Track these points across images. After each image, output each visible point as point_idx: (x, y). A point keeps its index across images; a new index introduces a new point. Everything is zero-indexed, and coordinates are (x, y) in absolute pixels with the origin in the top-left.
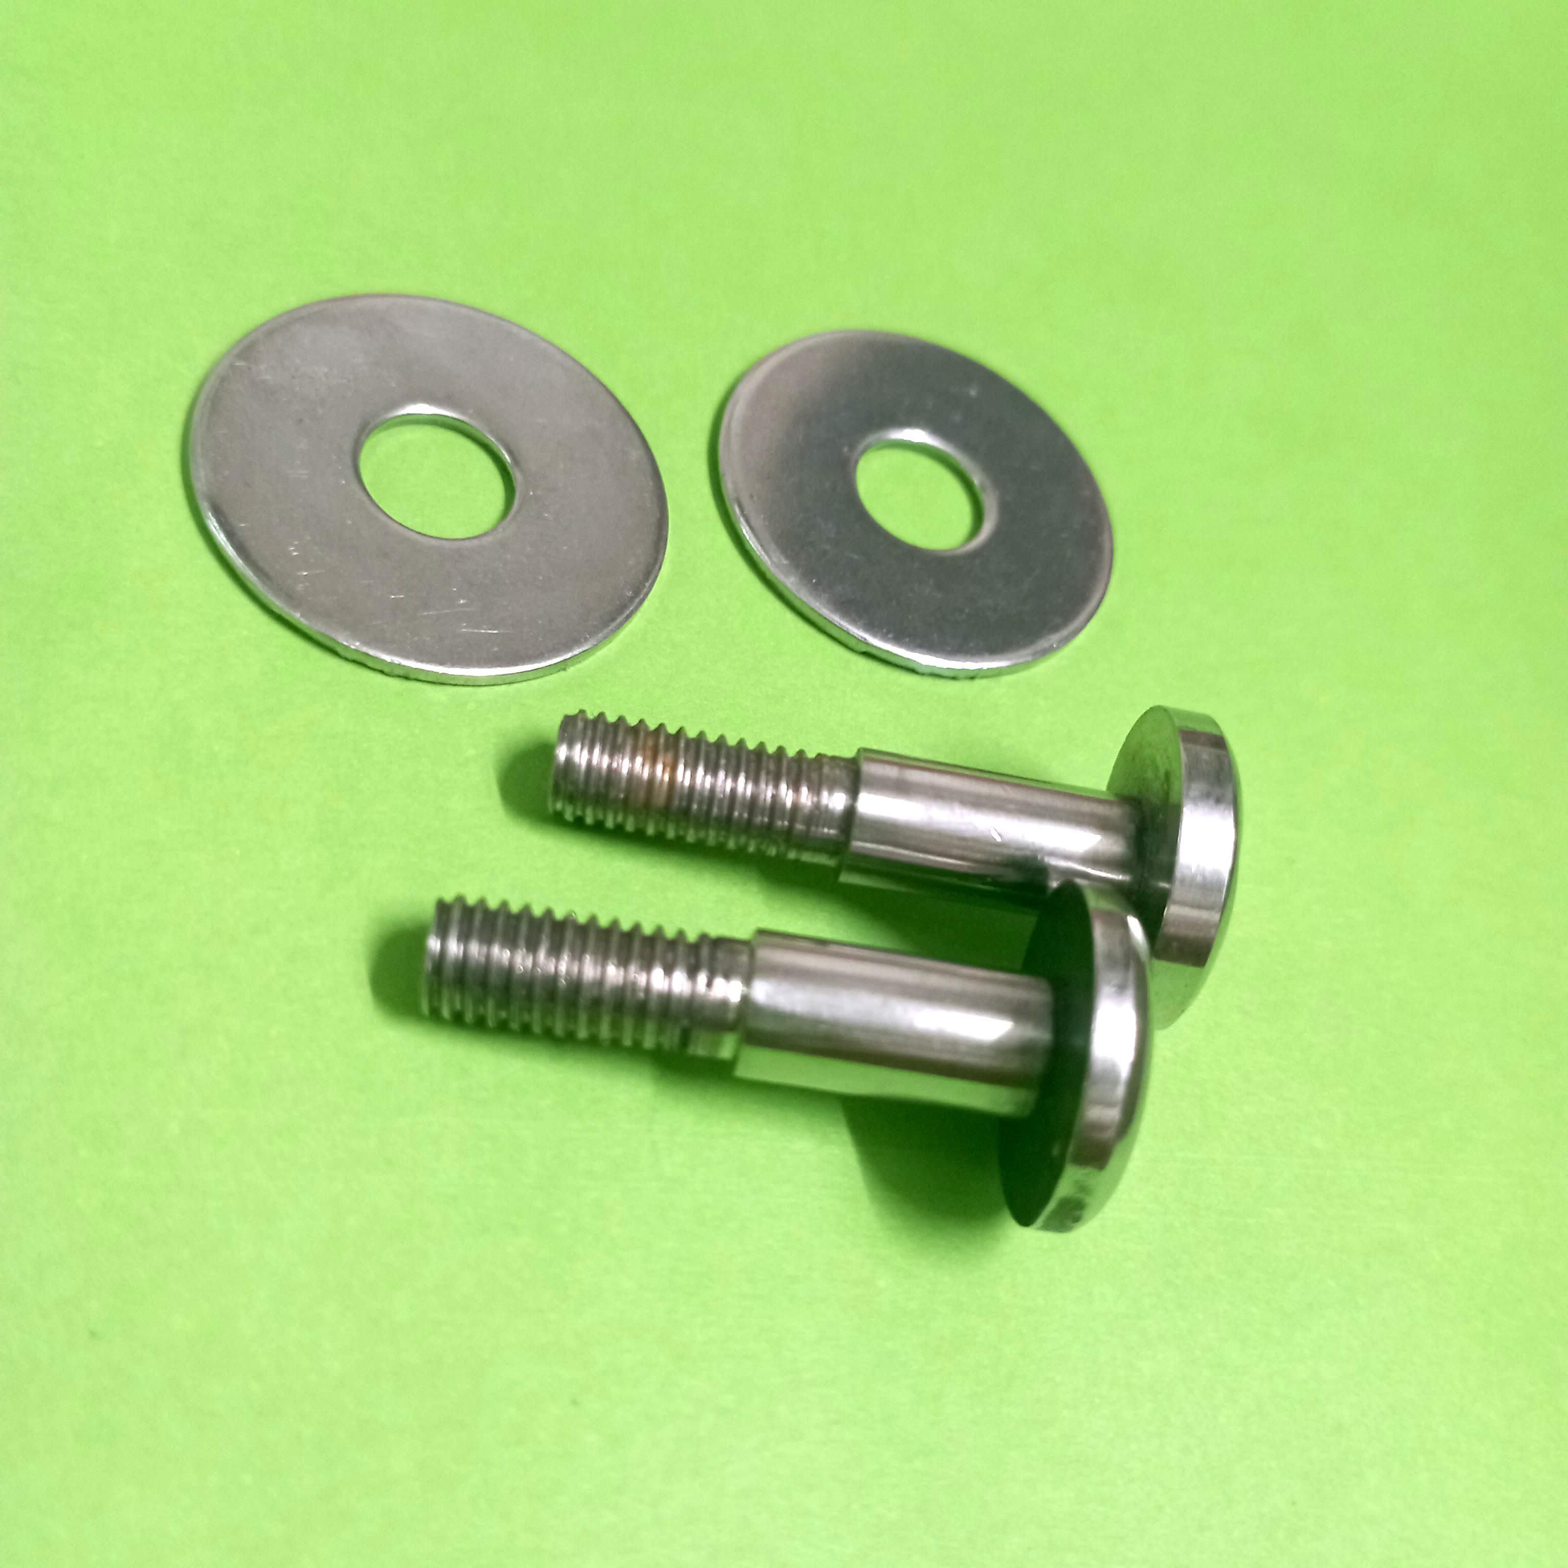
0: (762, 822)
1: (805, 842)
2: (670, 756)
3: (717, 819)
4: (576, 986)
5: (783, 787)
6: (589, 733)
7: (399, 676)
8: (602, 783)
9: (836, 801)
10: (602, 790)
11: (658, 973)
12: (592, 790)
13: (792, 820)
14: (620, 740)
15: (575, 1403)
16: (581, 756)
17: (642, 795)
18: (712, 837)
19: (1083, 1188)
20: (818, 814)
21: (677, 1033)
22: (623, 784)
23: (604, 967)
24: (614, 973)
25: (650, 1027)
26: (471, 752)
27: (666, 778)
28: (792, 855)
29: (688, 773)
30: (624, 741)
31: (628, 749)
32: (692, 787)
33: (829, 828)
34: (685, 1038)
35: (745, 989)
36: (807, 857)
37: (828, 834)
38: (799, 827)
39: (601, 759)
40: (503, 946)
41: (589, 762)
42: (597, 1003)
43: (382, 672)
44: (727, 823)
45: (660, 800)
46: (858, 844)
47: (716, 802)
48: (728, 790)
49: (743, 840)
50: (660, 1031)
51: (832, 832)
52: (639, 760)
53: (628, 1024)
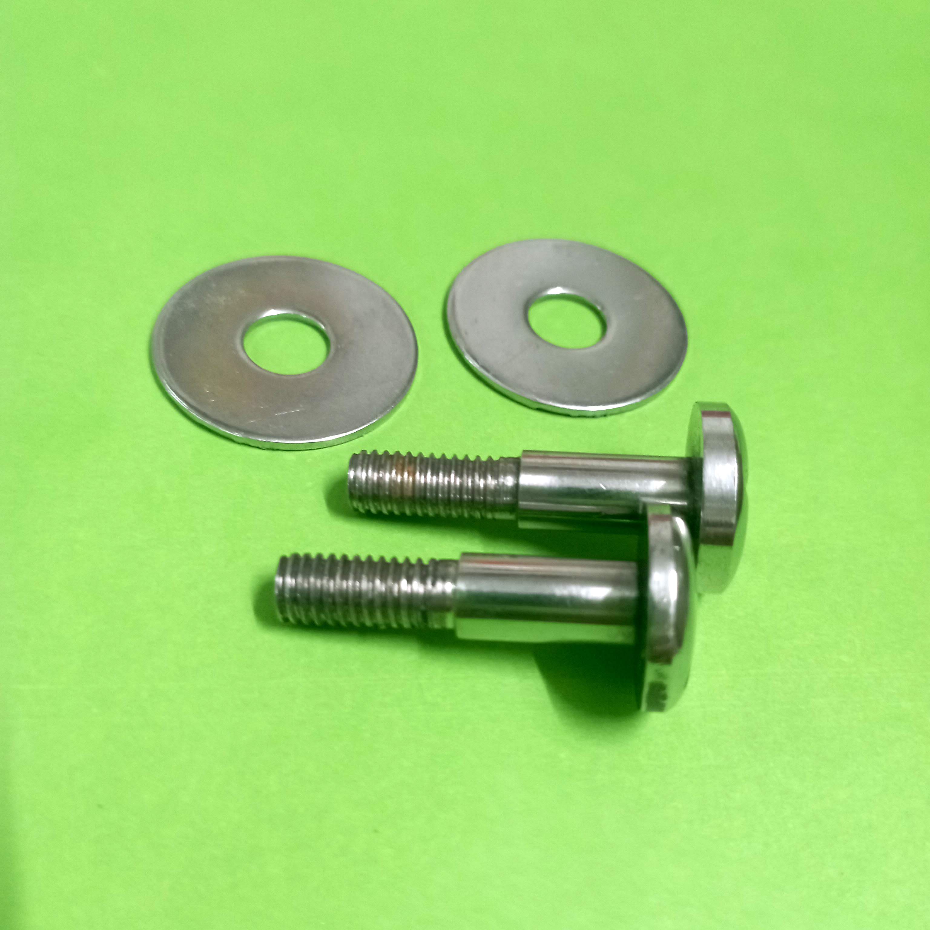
0: (468, 498)
1: (494, 507)
2: (411, 469)
3: (443, 500)
4: (359, 595)
5: (477, 477)
6: (366, 461)
7: (268, 449)
8: (375, 487)
9: (509, 481)
10: (376, 492)
11: (404, 582)
12: (370, 494)
13: (485, 495)
14: (383, 462)
15: (376, 831)
16: (362, 475)
17: (398, 491)
18: (442, 511)
19: (661, 675)
20: (499, 491)
21: (419, 614)
22: (387, 486)
23: (373, 582)
24: (379, 585)
25: (404, 614)
26: (309, 484)
27: (411, 479)
28: (489, 516)
29: (423, 477)
30: (386, 462)
31: (388, 467)
32: (425, 483)
33: (506, 497)
34: (425, 616)
35: (454, 586)
36: (499, 516)
37: (507, 500)
38: (489, 498)
39: (374, 476)
40: (316, 578)
41: (367, 478)
42: (371, 603)
43: (258, 448)
44: (448, 502)
45: (409, 493)
46: (523, 504)
47: (440, 491)
48: (446, 483)
49: (460, 511)
50: (409, 616)
51: (508, 498)
52: (394, 472)
53: (391, 613)
